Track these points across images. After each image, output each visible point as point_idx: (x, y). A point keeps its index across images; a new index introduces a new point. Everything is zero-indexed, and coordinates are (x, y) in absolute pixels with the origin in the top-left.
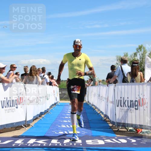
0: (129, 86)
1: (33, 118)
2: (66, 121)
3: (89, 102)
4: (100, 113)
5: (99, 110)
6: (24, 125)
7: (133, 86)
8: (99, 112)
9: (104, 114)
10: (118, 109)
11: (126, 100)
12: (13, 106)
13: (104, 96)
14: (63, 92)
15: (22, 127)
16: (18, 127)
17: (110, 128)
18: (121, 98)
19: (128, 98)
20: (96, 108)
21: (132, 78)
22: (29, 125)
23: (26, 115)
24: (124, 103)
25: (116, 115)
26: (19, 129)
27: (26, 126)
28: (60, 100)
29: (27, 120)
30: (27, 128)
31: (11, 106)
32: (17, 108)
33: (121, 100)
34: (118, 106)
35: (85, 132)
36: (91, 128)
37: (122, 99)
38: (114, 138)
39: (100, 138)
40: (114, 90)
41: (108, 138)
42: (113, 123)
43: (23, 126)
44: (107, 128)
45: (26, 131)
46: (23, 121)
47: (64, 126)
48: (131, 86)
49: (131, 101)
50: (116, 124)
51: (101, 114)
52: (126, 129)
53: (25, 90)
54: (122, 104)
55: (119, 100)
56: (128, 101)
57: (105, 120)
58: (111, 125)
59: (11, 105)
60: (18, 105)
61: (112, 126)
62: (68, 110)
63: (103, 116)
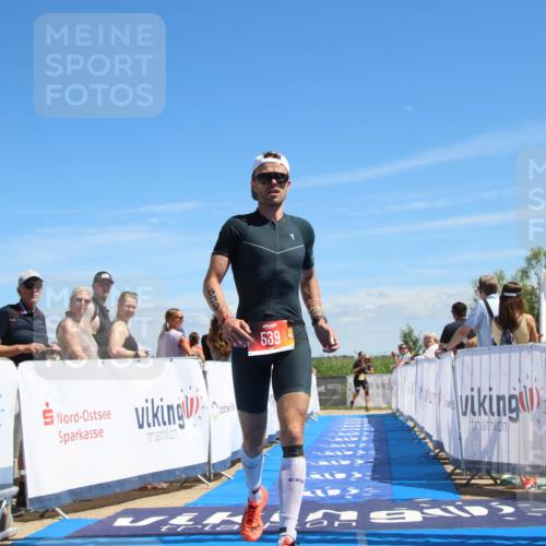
0: (493, 356)
1: (229, 455)
2: (326, 463)
3: (398, 410)
4: (424, 439)
5: (422, 429)
6: (205, 476)
7: (505, 356)
8: (422, 436)
9: (435, 438)
10: (465, 422)
11: (485, 397)
12: (170, 423)
13: (432, 390)
14: (330, 387)
15: (199, 481)
16: (186, 481)
17: (446, 479)
18: (472, 390)
19: (490, 389)
20: (416, 425)
21: (504, 334)
22: (218, 476)
23: (210, 447)
24: (481, 405)
25: (460, 438)
26: (189, 487)
27: (209, 480)
28: (322, 409)
29: (214, 461)
30: (212, 485)
31: (165, 423)
32: (182, 427)
33: (472, 397)
34: (465, 414)
35: (373, 490)
36: (392, 479)
37: (475, 393)
38: (452, 503)
39: (412, 505)
40: (453, 368)
41: (435, 504)
42: (456, 463)
43: (200, 477)
44: (439, 479)
45: (208, 491)
46: (199, 465)
47: (318, 476)
48: (498, 355)
49: (499, 398)
50: (463, 466)
51: (428, 441)
52: (492, 478)
53: (205, 377)
54: (476, 409)
55: (467, 397)
56: (491, 397)
57: (436, 457)
58: (449, 468)
59: (166, 419)
60: (186, 420)
61: (452, 473)
62: (337, 433)
63: (431, 445)
